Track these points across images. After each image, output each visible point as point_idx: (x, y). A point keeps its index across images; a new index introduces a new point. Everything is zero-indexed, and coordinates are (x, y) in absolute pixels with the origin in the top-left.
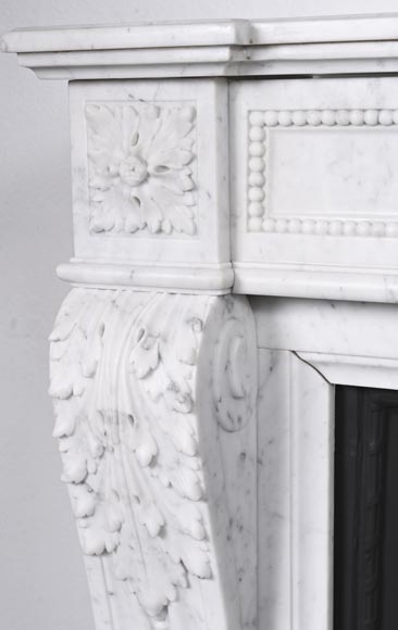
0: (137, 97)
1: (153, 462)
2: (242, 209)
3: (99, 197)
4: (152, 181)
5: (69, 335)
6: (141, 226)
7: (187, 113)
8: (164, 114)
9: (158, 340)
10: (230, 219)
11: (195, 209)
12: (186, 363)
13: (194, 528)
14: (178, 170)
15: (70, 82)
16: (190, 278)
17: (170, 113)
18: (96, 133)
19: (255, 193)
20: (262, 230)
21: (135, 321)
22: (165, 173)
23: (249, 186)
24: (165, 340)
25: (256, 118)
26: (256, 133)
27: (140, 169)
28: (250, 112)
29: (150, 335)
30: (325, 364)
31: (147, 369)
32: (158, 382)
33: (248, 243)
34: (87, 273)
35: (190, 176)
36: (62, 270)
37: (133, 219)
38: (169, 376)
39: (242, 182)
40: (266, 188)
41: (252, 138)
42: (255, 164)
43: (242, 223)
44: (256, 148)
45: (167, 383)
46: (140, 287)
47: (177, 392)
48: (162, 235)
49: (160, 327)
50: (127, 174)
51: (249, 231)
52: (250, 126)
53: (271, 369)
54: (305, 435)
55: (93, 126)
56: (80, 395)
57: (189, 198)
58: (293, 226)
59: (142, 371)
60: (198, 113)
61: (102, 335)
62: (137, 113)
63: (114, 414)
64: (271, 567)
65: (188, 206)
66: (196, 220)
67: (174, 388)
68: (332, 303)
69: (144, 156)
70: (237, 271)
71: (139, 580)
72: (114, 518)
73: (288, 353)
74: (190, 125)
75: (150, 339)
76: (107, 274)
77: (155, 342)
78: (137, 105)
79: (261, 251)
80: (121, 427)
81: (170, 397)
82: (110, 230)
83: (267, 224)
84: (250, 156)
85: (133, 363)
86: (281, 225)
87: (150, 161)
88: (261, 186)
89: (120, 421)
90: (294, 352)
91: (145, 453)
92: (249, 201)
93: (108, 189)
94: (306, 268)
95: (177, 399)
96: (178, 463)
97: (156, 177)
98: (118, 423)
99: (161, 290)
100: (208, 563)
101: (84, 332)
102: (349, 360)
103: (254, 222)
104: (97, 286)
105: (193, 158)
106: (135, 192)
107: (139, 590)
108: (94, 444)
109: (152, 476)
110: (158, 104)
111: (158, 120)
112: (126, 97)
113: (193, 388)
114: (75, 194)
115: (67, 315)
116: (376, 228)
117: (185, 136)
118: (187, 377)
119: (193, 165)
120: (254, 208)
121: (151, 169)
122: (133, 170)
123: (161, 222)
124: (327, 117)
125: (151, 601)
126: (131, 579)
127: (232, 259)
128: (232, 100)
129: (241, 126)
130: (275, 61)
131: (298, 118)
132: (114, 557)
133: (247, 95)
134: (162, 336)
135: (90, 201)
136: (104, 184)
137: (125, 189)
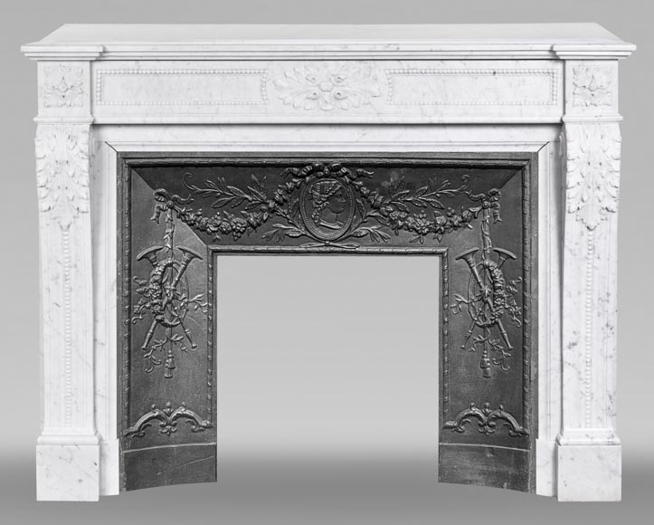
1: (73, 176)
2: (95, 98)
3: (48, 95)
4: (69, 91)
5: (42, 139)
6: (63, 104)
7: (80, 70)
8: (72, 71)
10: (92, 101)
11: (82, 99)
13: (85, 196)
14: (77, 87)
16: (82, 119)
17: (74, 70)
18: (48, 76)
19: (99, 94)
20: (101, 104)
21: (66, 133)
22: (73, 88)
23: (97, 92)
25: (99, 72)
26: (99, 76)
27: (66, 87)
28: (97, 70)
29: (72, 137)
31: (73, 147)
32: (76, 150)
33: (97, 109)
35: (80, 89)
36: (35, 119)
37: (61, 102)
38: (79, 148)
39: (95, 91)
40: (102, 92)
42: (99, 85)
43: (95, 103)
44: (99, 80)
45: (79, 150)
46: (63, 123)
47: (84, 153)
48: (71, 107)
49: (75, 134)
50: (62, 88)
51: (97, 105)
52: (97, 74)
53: (98, 148)
56: (48, 157)
57: (80, 95)
58: (111, 103)
59: (71, 147)
60: (84, 70)
61: (55, 138)
62: (62, 71)
63: (62, 161)
65: (80, 98)
66: (82, 102)
67: (82, 152)
69: (66, 83)
70: (94, 117)
71: (62, 217)
72: (56, 196)
74: (81, 74)
76: (54, 119)
77: (74, 139)
78: (63, 68)
79: (101, 111)
80: (64, 165)
81: (81, 155)
82: (52, 106)
83: (103, 103)
84: (97, 83)
85: (68, 145)
86: (108, 103)
87: (68, 85)
88: (100, 92)
89: (64, 163)
90: (106, 142)
91: (71, 173)
92: (97, 96)
93: (52, 93)
96: (81, 175)
97: (70, 89)
99: (71, 123)
100: (87, 207)
101: (48, 137)
103: (99, 103)
104: (47, 124)
105: (82, 83)
106: (63, 94)
107: (61, 221)
108: (53, 172)
109: (72, 180)
110: (70, 67)
111: (70, 72)
112: (58, 65)
113: (88, 152)
114: (39, 94)
116: (137, 103)
117: (79, 77)
118: (85, 148)
119: (81, 86)
120: (98, 98)
121: (69, 87)
122: (64, 87)
123: (70, 103)
124: (122, 71)
125: (65, 224)
126: (58, 217)
127: (92, 113)
128: (91, 67)
129: (95, 74)
130: (108, 56)
131: (113, 72)
132: (51, 211)
133: (96, 65)
134: (76, 137)
135: (45, 97)
136: (50, 92)
137: (60, 94)
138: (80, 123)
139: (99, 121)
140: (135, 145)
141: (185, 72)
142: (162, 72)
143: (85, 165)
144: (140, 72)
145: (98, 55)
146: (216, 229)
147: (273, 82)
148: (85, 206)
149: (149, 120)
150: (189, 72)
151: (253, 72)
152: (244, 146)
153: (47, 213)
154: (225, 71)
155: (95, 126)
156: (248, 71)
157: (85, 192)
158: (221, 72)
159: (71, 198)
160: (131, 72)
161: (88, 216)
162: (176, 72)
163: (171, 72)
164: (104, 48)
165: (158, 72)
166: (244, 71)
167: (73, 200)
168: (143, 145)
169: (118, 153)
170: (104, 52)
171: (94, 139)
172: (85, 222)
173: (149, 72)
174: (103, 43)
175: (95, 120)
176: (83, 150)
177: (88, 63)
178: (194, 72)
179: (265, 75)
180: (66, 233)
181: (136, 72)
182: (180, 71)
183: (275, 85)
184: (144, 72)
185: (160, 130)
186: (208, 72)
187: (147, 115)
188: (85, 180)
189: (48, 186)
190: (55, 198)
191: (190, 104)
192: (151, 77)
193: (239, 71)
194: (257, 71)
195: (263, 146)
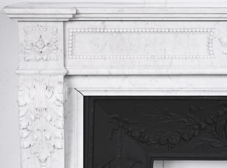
0: (40, 25)
1: (51, 120)
2: (67, 53)
3: (27, 51)
4: (46, 47)
5: (24, 89)
6: (41, 59)
7: (56, 30)
8: (48, 30)
9: (52, 88)
10: (65, 55)
11: (57, 54)
12: (61, 94)
13: (60, 136)
14: (53, 44)
15: (18, 21)
16: (57, 72)
17: (50, 29)
18: (27, 35)
19: (70, 49)
20: (72, 58)
21: (44, 84)
22: (50, 45)
23: (69, 47)
24: (53, 88)
25: (71, 31)
26: (71, 34)
27: (43, 45)
28: (69, 29)
29: (49, 87)
30: (83, 91)
31: (50, 96)
32: (53, 99)
33: (69, 62)
34: (25, 72)
35: (55, 46)
36: (17, 72)
37: (39, 57)
38: (56, 97)
39: (67, 46)
40: (73, 48)
41: (70, 35)
42: (71, 42)
43: (67, 57)
44: (71, 38)
45: (55, 99)
47: (59, 101)
48: (47, 61)
49: (51, 85)
50: (40, 45)
51: (69, 59)
52: (69, 32)
53: (69, 93)
54: (78, 109)
55: (26, 33)
56: (29, 105)
57: (55, 51)
58: (81, 57)
59: (49, 97)
60: (58, 30)
61: (35, 88)
62: (40, 30)
63: (41, 109)
64: (69, 145)
65: (55, 53)
66: (57, 57)
67: (58, 100)
68: (86, 76)
69: (43, 41)
70: (67, 69)
71: (40, 153)
72: (35, 137)
73: (74, 89)
74: (56, 33)
75: (50, 88)
76: (32, 72)
77: (51, 89)
78: (40, 27)
79: (73, 64)
80: (43, 112)
81: (57, 103)
82: (31, 60)
83: (74, 57)
84: (69, 40)
85: (46, 95)
86: (78, 57)
87: (45, 42)
88: (72, 47)
89: (42, 110)
90: (75, 89)
91: (49, 118)
92: (69, 51)
93: (31, 49)
94: (85, 67)
95: (60, 103)
96: (58, 119)
97: (47, 46)
98: (42, 111)
99: (47, 75)
100: (62, 145)
101: (29, 88)
102: (90, 89)
103: (70, 57)
104: (27, 75)
105: (57, 41)
106: (41, 50)
107: (40, 155)
108: (33, 117)
109: (50, 124)
110: (46, 27)
111: (46, 32)
112: (36, 25)
113: (63, 100)
114: (20, 51)
115: (21, 83)
116: (103, 57)
117: (54, 35)
118: (61, 97)
119: (56, 43)
120: (70, 53)
121: (46, 44)
122: (42, 45)
123: (47, 58)
124: (90, 30)
125: (43, 158)
126: (37, 153)
127: (65, 66)
128: (64, 26)
129: (67, 32)
130: (80, 17)
131: (82, 31)
132: (32, 148)
133: (69, 25)
134: (53, 87)
135: (25, 53)
136: (30, 48)
137: (38, 50)
138: (54, 75)
139: (71, 73)
140: (99, 91)
141: (144, 30)
142: (125, 31)
143: (60, 111)
144: (106, 30)
145: (71, 16)
146: (155, 142)
147: (219, 39)
148: (60, 143)
149: (114, 72)
150: (148, 30)
151: (202, 30)
152: (189, 91)
153: (28, 149)
154: (179, 30)
155: (67, 76)
156: (198, 30)
157: (60, 133)
158: (175, 30)
159: (48, 138)
160: (98, 30)
161: (62, 152)
162: (136, 30)
163: (133, 30)
164: (77, 10)
165: (121, 30)
166: (194, 30)
167: (50, 139)
168: (106, 91)
169: (84, 96)
170: (77, 14)
171: (67, 87)
172: (60, 156)
173: (113, 31)
174: (76, 6)
175: (68, 72)
176: (59, 98)
177: (62, 23)
178: (152, 30)
179: (212, 34)
180: (44, 164)
181: (102, 30)
182: (140, 30)
183: (221, 42)
184: (109, 30)
185: (120, 79)
186: (163, 30)
187: (112, 67)
188: (61, 123)
189: (29, 128)
190: (35, 139)
191: (148, 58)
192: (114, 35)
193: (190, 30)
194: (205, 30)
195: (204, 91)
